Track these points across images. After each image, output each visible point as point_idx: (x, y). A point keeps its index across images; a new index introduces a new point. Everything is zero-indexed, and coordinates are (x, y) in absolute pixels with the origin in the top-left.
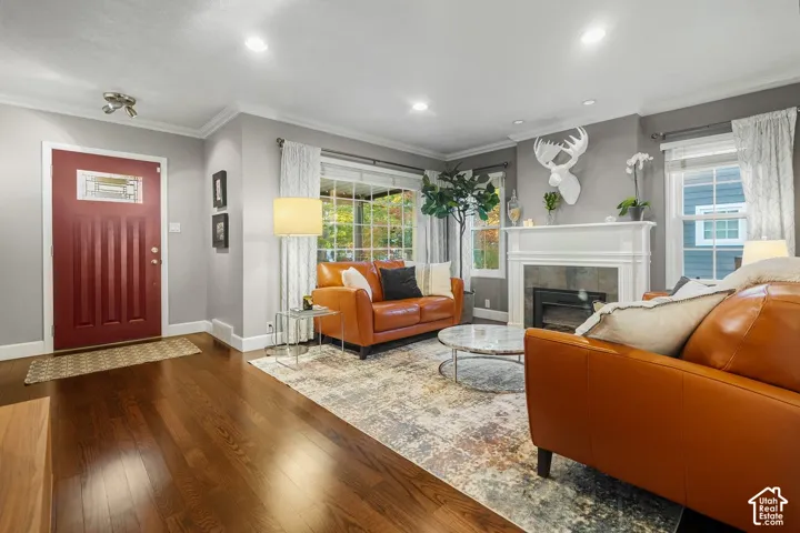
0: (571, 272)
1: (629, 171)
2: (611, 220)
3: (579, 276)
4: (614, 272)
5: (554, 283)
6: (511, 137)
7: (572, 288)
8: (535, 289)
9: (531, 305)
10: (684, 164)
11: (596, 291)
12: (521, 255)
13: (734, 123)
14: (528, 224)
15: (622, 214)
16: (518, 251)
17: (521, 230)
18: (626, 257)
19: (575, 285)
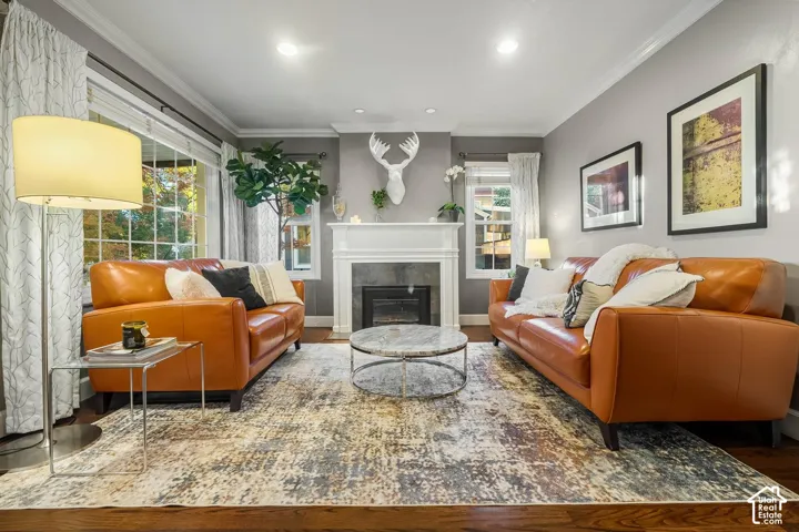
0: (400, 268)
1: (447, 180)
2: (433, 221)
3: (408, 272)
4: (437, 266)
5: (385, 280)
6: (334, 126)
7: (401, 284)
8: (364, 288)
9: (359, 305)
10: (479, 180)
11: (422, 284)
12: (347, 253)
13: (510, 156)
14: (355, 221)
15: (440, 216)
16: (345, 249)
17: (349, 227)
18: (447, 253)
19: (403, 281)
